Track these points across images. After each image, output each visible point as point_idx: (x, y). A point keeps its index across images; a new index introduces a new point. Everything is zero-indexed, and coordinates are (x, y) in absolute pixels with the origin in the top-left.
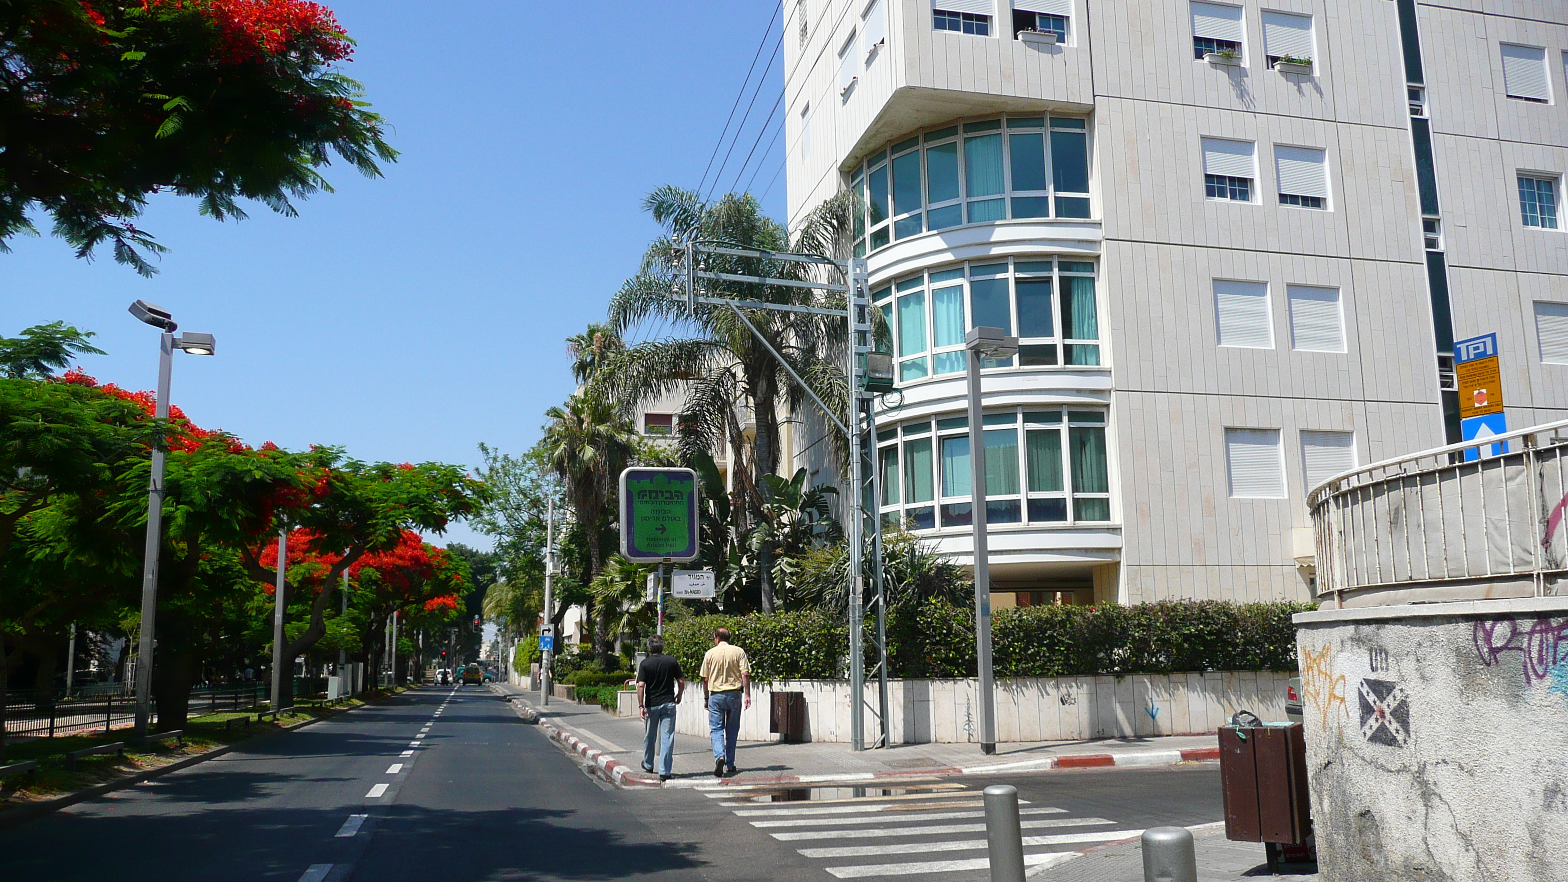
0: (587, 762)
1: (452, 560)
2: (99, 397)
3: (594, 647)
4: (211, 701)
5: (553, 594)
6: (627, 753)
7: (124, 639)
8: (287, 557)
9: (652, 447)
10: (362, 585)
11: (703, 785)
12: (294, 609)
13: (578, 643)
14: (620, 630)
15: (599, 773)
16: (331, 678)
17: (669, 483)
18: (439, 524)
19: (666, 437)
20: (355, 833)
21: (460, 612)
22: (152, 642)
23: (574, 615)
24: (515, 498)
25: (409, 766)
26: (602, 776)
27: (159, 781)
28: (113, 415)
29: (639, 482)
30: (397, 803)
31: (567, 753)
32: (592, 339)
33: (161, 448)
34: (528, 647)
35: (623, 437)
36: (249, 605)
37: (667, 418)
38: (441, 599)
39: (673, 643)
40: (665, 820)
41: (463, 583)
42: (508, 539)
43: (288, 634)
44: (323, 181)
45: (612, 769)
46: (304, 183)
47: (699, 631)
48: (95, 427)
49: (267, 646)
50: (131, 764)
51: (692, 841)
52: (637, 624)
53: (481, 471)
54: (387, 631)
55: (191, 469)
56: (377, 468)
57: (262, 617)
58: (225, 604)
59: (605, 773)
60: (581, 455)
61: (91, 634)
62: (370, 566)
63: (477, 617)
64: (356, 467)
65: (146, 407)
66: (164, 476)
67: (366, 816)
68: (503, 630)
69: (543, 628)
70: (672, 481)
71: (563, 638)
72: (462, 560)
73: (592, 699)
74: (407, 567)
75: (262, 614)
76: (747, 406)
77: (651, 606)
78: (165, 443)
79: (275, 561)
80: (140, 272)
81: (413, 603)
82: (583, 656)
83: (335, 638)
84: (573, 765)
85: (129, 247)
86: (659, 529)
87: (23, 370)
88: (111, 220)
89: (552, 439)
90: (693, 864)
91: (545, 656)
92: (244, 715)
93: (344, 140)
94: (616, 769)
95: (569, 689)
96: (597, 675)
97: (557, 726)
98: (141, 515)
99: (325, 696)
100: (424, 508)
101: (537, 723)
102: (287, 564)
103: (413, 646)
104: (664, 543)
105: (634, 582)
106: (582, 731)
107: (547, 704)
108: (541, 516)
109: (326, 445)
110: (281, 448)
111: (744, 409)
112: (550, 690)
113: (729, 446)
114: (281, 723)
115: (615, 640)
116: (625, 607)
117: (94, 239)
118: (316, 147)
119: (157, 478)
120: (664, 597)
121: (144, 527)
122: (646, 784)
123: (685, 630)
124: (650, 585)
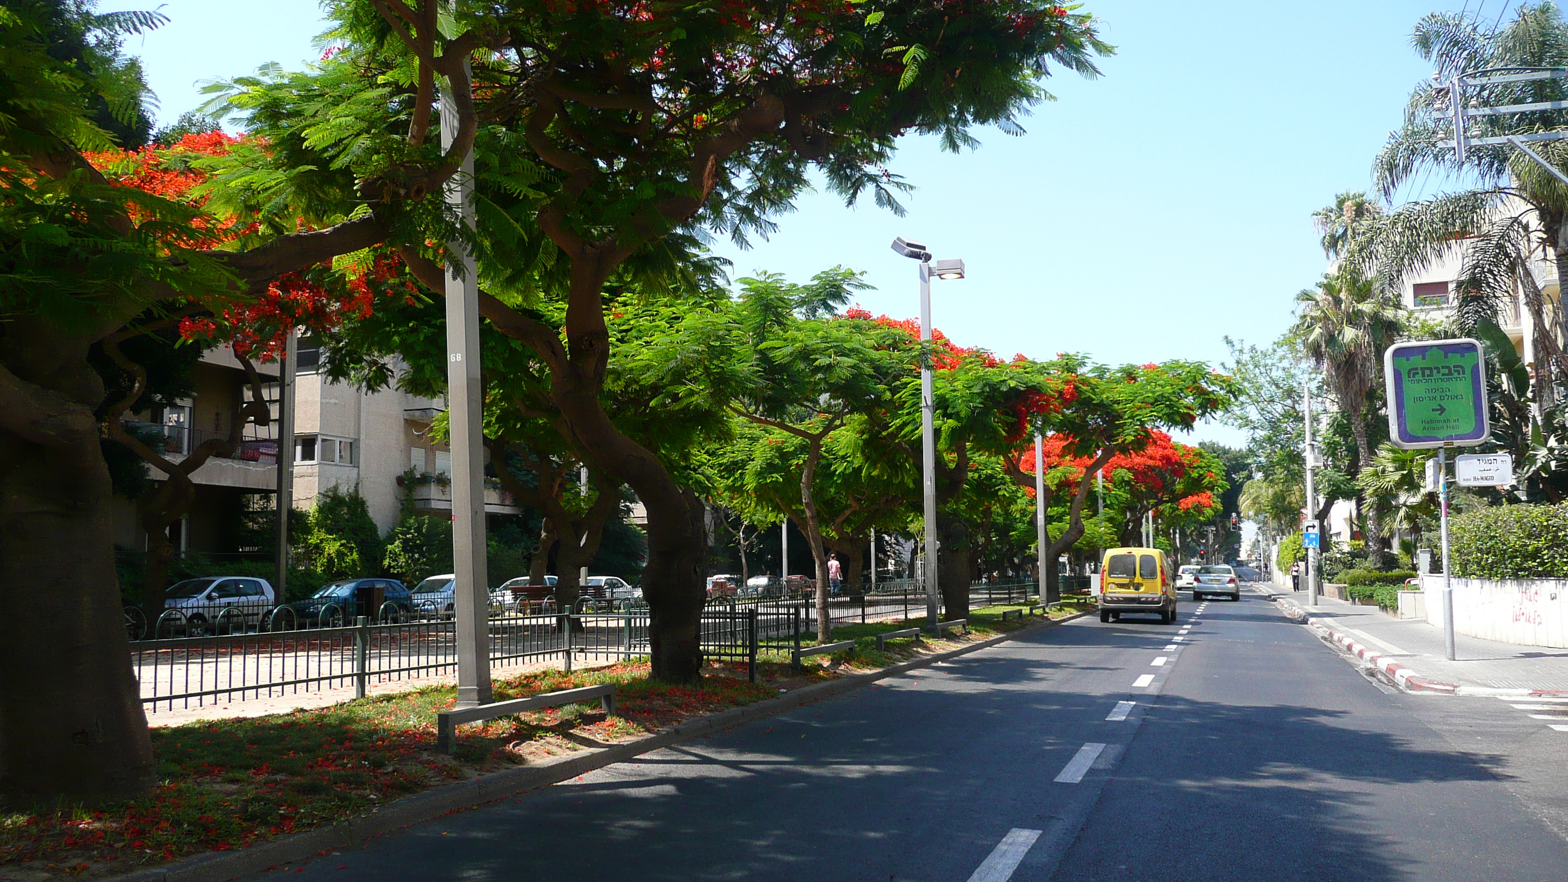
0: (1364, 664)
1: (1203, 458)
2: (874, 328)
3: (1367, 544)
4: (988, 596)
5: (1316, 490)
6: (1411, 656)
7: (913, 541)
8: (1044, 462)
9: (1425, 321)
10: (1115, 486)
11: (1509, 695)
12: (1054, 511)
13: (1349, 540)
14: (1396, 525)
15: (1379, 677)
16: (1092, 575)
17: (1446, 356)
18: (1187, 422)
19: (1442, 308)
20: (1124, 718)
21: (1216, 511)
22: (935, 543)
23: (1343, 510)
24: (1268, 390)
25: (1173, 660)
26: (1384, 680)
27: (951, 662)
28: (887, 343)
29: (1408, 359)
30: (1164, 693)
31: (1341, 654)
32: (1342, 210)
33: (928, 368)
34: (1291, 546)
35: (1389, 313)
36: (1013, 508)
37: (1442, 287)
38: (1195, 498)
39: (1462, 537)
40: (1461, 728)
41: (1216, 481)
42: (1263, 433)
43: (1050, 534)
44: (1046, 92)
45: (1394, 673)
46: (1029, 96)
47: (1496, 523)
48: (875, 355)
49: (1033, 546)
50: (926, 648)
51: (1496, 753)
52: (1417, 517)
53: (1227, 366)
54: (1143, 530)
55: (956, 384)
56: (1122, 370)
57: (1027, 519)
58: (994, 508)
59: (1386, 676)
60: (1340, 338)
61: (887, 538)
62: (1122, 467)
63: (1234, 515)
64: (1101, 371)
65: (912, 333)
66: (932, 392)
67: (1134, 703)
68: (1263, 527)
69: (1306, 523)
70: (1449, 355)
71: (1331, 536)
72: (1214, 458)
73: (1368, 599)
74: (1158, 466)
75: (1026, 516)
76: (1545, 259)
77: (1432, 497)
78: (931, 363)
79: (1033, 466)
80: (896, 213)
81: (1167, 502)
82: (1355, 554)
83: (1094, 538)
84: (1348, 667)
85: (886, 191)
86: (1437, 410)
87: (816, 311)
88: (870, 169)
89: (1306, 325)
90: (1496, 777)
91: (1311, 553)
92: (1017, 608)
93: (1062, 48)
94: (1399, 673)
95: (1340, 589)
96: (1372, 574)
97: (1329, 627)
98: (917, 428)
99: (1088, 593)
100: (1170, 407)
101: (1307, 623)
102: (1044, 469)
103: (1170, 545)
104: (1445, 425)
105: (1410, 471)
106: (1357, 632)
107: (1316, 604)
108: (1297, 406)
109: (1072, 352)
110: (1030, 359)
111: (1542, 264)
112: (1320, 590)
113: (1525, 311)
114: (1050, 616)
115: (1392, 536)
116: (1402, 499)
117: (858, 188)
118: (1037, 61)
119: (927, 396)
120: (1449, 485)
121: (920, 438)
122: (1436, 690)
123: (1477, 521)
124: (1429, 472)
